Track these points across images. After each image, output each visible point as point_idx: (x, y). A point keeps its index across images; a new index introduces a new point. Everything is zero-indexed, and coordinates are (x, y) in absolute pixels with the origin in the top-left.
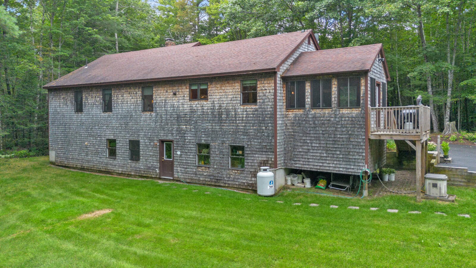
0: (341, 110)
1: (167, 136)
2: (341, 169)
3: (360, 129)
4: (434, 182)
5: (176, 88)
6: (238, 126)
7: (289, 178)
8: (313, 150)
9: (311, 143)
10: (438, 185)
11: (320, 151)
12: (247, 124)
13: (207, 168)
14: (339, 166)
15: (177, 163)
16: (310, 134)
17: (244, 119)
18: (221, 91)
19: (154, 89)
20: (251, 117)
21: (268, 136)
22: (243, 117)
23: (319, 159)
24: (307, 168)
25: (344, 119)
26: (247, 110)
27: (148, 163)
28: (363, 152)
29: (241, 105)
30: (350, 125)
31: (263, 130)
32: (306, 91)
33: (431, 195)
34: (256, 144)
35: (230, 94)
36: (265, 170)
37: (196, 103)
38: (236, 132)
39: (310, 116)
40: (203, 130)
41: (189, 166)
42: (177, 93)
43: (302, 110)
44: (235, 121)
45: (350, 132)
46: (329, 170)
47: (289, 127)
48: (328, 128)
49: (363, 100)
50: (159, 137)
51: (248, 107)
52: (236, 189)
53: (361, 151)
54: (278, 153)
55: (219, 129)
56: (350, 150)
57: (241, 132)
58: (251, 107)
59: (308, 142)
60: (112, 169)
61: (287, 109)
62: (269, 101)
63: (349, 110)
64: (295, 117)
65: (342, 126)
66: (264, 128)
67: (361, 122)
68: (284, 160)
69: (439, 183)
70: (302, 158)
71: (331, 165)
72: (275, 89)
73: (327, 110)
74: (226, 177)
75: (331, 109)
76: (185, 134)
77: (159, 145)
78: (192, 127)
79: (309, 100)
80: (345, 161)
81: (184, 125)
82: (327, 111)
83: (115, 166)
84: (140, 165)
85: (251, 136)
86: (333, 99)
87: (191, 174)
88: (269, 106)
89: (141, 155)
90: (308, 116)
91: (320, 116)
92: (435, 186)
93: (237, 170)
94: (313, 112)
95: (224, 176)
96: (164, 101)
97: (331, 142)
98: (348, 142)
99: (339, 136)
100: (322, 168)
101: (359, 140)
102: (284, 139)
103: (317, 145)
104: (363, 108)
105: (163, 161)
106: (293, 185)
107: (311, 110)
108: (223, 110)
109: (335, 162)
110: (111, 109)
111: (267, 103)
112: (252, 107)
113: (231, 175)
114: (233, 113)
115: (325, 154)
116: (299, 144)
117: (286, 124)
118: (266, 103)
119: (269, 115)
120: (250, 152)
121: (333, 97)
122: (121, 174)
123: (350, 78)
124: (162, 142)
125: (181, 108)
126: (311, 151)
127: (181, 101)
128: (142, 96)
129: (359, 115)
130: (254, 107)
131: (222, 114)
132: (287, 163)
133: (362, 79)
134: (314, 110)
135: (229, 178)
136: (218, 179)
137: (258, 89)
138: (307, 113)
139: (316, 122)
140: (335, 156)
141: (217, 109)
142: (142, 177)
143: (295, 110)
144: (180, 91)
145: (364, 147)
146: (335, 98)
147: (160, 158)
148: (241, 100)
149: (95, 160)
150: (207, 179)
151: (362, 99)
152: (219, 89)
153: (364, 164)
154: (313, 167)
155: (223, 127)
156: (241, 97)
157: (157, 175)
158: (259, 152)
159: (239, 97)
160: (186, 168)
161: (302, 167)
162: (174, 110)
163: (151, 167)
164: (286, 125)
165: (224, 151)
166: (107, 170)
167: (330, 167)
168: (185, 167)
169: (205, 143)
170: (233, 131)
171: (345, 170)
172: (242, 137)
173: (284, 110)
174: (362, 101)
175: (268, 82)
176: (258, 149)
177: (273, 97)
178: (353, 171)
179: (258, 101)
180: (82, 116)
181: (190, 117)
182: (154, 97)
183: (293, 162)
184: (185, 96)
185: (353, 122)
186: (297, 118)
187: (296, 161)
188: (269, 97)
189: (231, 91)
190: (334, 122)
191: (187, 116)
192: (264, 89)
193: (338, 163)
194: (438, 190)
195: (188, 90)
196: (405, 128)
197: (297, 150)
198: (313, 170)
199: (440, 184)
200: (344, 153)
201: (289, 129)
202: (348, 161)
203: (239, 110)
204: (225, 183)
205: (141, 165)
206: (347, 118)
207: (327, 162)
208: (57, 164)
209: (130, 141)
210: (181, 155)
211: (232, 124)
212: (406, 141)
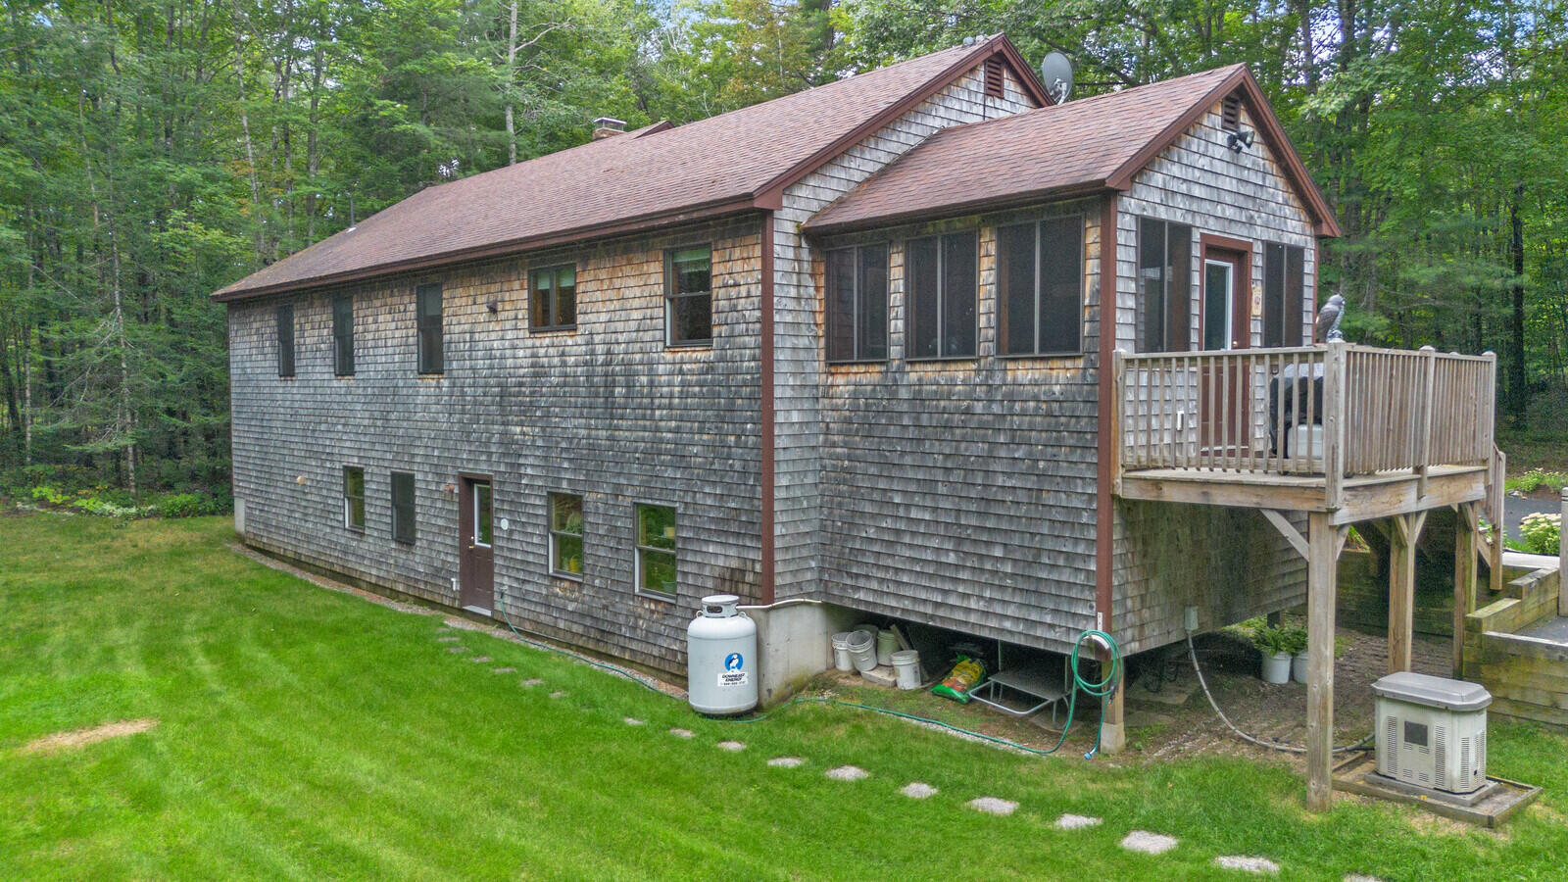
0: (1010, 366)
1: (477, 461)
2: (1008, 625)
3: (1079, 451)
4: (1415, 717)
5: (497, 287)
6: (658, 430)
7: (842, 645)
8: (913, 534)
9: (908, 506)
10: (1432, 735)
11: (935, 543)
12: (683, 424)
13: (576, 587)
14: (998, 609)
15: (501, 562)
16: (901, 466)
17: (676, 401)
18: (611, 294)
19: (445, 295)
20: (694, 396)
21: (744, 473)
22: (671, 397)
23: (931, 576)
24: (892, 608)
25: (1022, 409)
26: (684, 367)
27: (434, 554)
28: (1089, 556)
29: (665, 347)
30: (1044, 434)
31: (730, 447)
32: (892, 286)
33: (1400, 776)
34: (709, 502)
35: (636, 303)
36: (715, 609)
37: (547, 341)
38: (653, 452)
39: (903, 393)
40: (564, 445)
41: (530, 572)
42: (500, 307)
43: (878, 368)
44: (649, 412)
45: (1041, 464)
46: (966, 623)
47: (836, 438)
48: (963, 445)
49: (1091, 321)
50: (458, 463)
51: (686, 356)
52: (654, 672)
53: (1080, 550)
54: (778, 544)
55: (607, 439)
56: (1040, 542)
57: (667, 452)
58: (694, 355)
59: (897, 500)
60: (357, 567)
61: (831, 365)
62: (747, 330)
63: (1038, 365)
64: (855, 396)
65: (1013, 437)
66: (733, 438)
67: (1083, 422)
68: (822, 569)
69: (1435, 723)
70: (878, 566)
71: (973, 604)
72: (767, 283)
73: (961, 367)
74: (627, 626)
75: (973, 361)
76: (520, 455)
77: (459, 495)
78: (537, 430)
79: (900, 324)
80: (1021, 590)
81: (517, 425)
82: (961, 372)
83: (364, 558)
84: (417, 559)
85: (696, 471)
86: (983, 321)
87: (536, 603)
88: (748, 351)
89: (418, 526)
90: (897, 392)
91: (936, 392)
92: (1417, 734)
93: (657, 602)
94: (913, 377)
95: (621, 620)
96: (468, 336)
97: (974, 507)
98: (1033, 507)
99: (1000, 481)
100: (941, 613)
101: (1076, 503)
102: (821, 486)
103: (927, 517)
104: (1093, 356)
105: (472, 550)
106: (857, 673)
107: (908, 368)
108: (618, 368)
109: (987, 594)
110: (352, 365)
111: (742, 339)
112: (699, 355)
113: (640, 617)
114: (644, 379)
115: (952, 555)
116: (868, 508)
117: (828, 423)
118: (738, 339)
119: (748, 389)
120: (691, 535)
121: (982, 310)
122: (378, 589)
123: (1043, 225)
124: (468, 481)
125: (510, 362)
126: (907, 539)
127: (510, 335)
128: (418, 319)
129: (1074, 388)
130: (701, 355)
131: (614, 381)
132: (830, 584)
133: (1088, 225)
134: (917, 367)
135: (634, 628)
136: (604, 631)
137: (715, 283)
138: (895, 380)
139: (925, 420)
140: (988, 566)
141: (602, 365)
142: (420, 601)
143: (855, 369)
144: (507, 297)
145: (1093, 535)
146: (988, 313)
147: (461, 538)
148: (665, 330)
149: (320, 535)
150: (575, 628)
151: (1087, 317)
152: (605, 287)
153: (1091, 607)
154: (910, 607)
155: (617, 433)
156: (665, 318)
157: (454, 599)
158: (719, 536)
159: (662, 315)
160: (524, 581)
161: (875, 604)
162: (491, 368)
163: (442, 569)
164: (827, 432)
165: (619, 524)
166: (346, 572)
167: (968, 610)
168: (521, 576)
169: (569, 492)
170: (645, 448)
171: (1021, 627)
172: (670, 473)
173: (820, 366)
174: (1086, 328)
175: (745, 255)
176: (717, 524)
177: (758, 314)
178: (1051, 635)
179: (715, 331)
180: (294, 387)
181: (532, 394)
182: (444, 323)
183: (849, 582)
184: (520, 317)
185: (1053, 420)
186: (862, 401)
187: (857, 576)
188: (747, 313)
189: (637, 292)
190: (985, 418)
191: (523, 389)
192: (731, 282)
193: (998, 596)
194: (1432, 759)
195: (525, 294)
196: (1290, 452)
197: (859, 531)
198: (913, 619)
199: (1441, 731)
200: (1018, 556)
201: (834, 445)
202: (1033, 591)
203: (661, 368)
204: (624, 648)
205: (418, 561)
206: (1032, 404)
207: (961, 590)
208: (248, 542)
209: (393, 475)
210: (511, 532)
211: (641, 423)
212: (1268, 515)
